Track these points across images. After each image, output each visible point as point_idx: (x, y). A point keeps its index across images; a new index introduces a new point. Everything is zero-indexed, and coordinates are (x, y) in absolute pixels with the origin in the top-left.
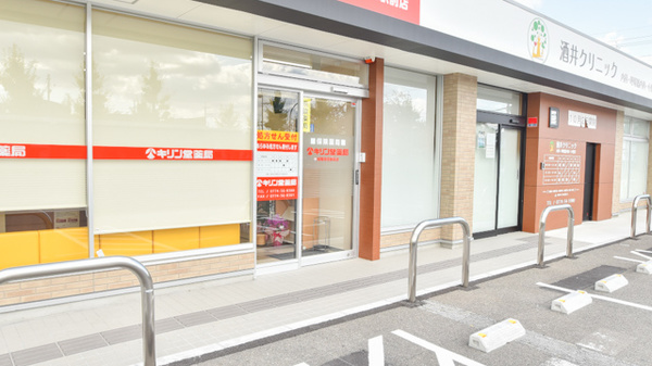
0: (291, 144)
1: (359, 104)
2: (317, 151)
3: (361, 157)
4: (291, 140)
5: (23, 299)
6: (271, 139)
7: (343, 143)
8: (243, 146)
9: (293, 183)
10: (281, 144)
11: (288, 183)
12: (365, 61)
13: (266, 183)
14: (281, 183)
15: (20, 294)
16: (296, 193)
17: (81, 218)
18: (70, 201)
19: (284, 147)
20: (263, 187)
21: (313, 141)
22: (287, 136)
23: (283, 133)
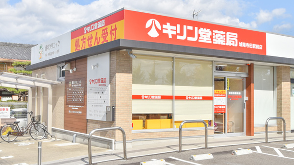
0: (223, 94)
1: (245, 80)
2: (231, 97)
3: (246, 98)
4: (223, 93)
5: (160, 137)
6: (217, 93)
7: (240, 93)
8: (210, 95)
9: (224, 107)
10: (220, 94)
11: (223, 107)
12: (247, 65)
13: (216, 107)
14: (220, 107)
15: (160, 135)
16: (225, 111)
17: (170, 116)
18: (168, 111)
19: (221, 95)
20: (215, 109)
21: (230, 93)
22: (222, 92)
23: (221, 91)
